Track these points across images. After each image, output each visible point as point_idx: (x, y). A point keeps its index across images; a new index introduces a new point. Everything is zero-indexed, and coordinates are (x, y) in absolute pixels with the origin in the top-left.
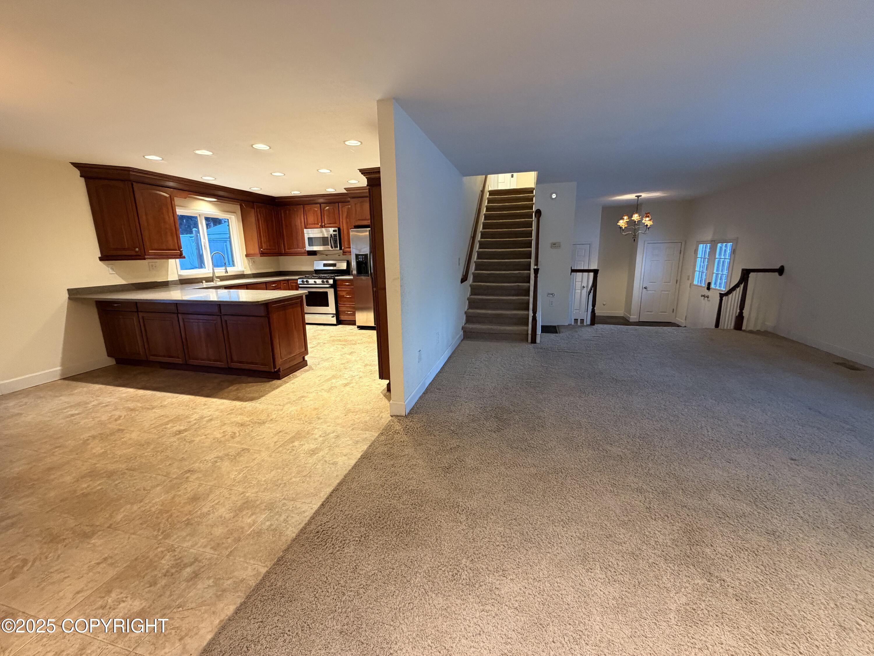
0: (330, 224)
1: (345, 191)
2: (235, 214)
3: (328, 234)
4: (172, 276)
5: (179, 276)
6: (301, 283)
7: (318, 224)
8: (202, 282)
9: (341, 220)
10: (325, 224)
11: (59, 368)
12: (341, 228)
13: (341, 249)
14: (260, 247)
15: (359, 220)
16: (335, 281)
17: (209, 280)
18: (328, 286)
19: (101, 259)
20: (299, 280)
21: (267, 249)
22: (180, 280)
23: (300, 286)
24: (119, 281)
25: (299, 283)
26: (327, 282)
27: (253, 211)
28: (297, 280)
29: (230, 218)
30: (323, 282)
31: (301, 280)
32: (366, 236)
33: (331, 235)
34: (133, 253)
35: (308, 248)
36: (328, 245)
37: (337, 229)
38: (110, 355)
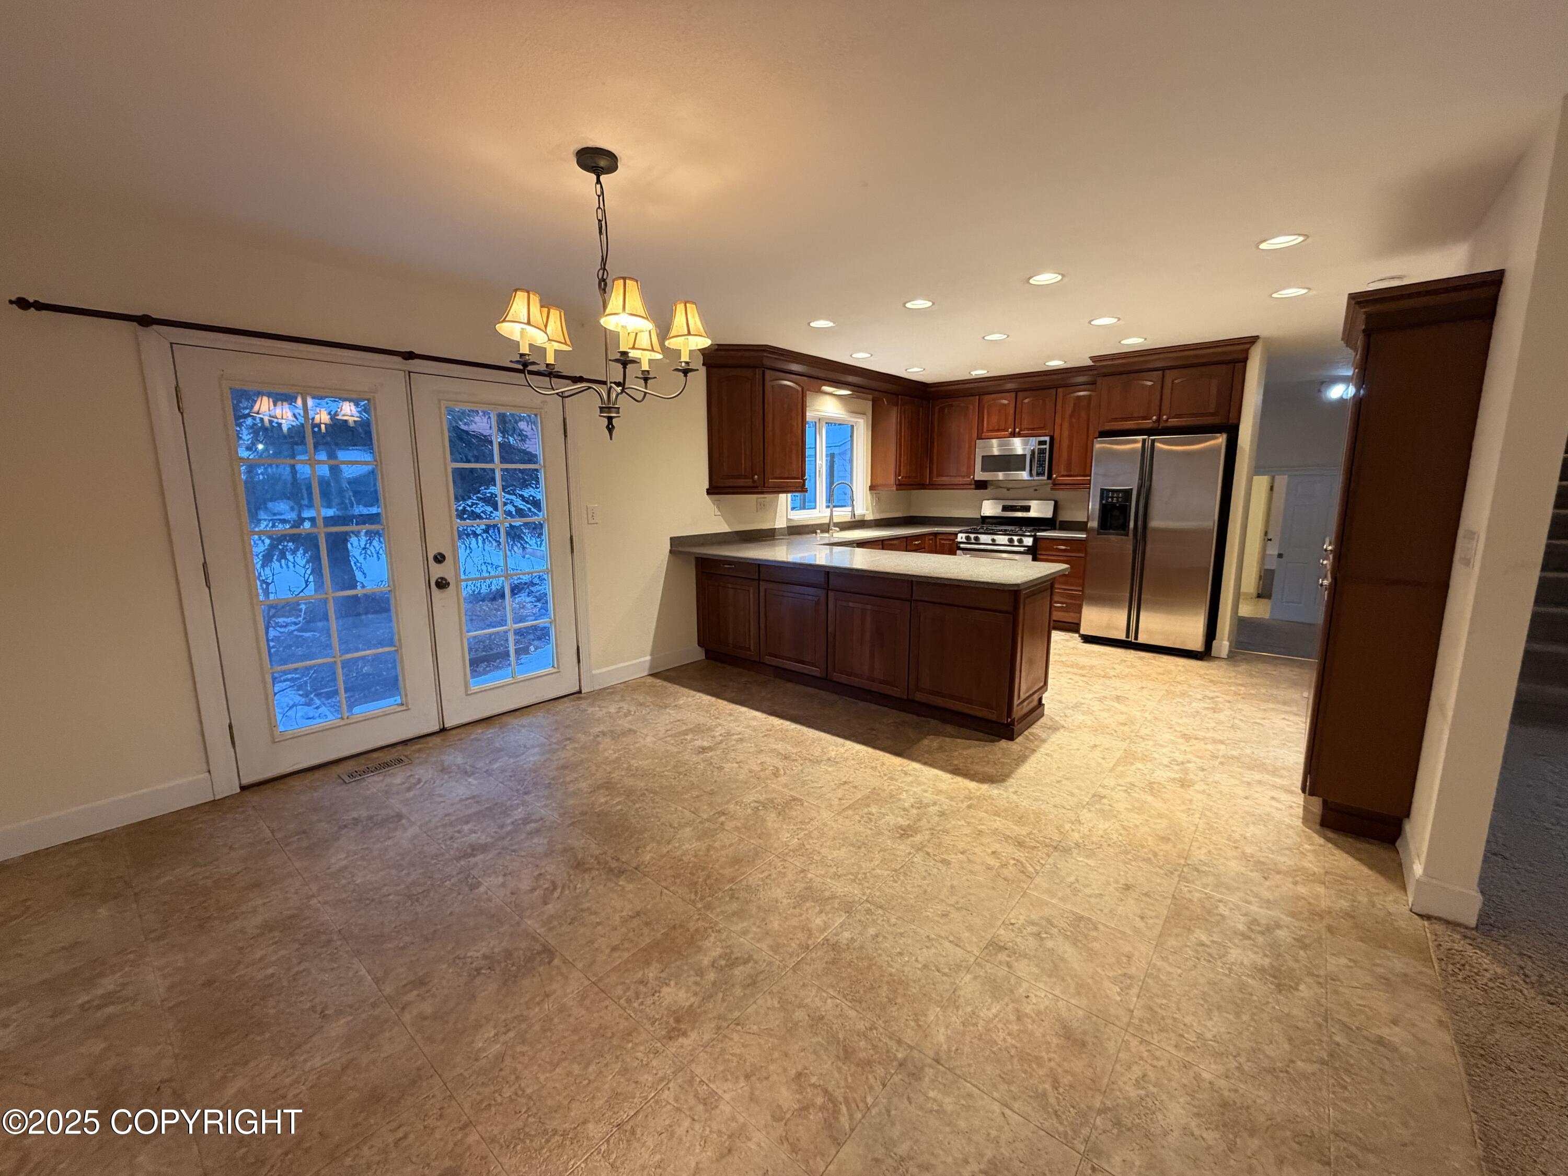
0: (1033, 429)
1: (1090, 363)
2: (865, 417)
3: (1024, 449)
4: (780, 523)
5: (788, 520)
6: (964, 540)
7: (1005, 430)
8: (816, 533)
9: (1058, 420)
10: (1021, 430)
11: (648, 658)
12: (1056, 436)
13: (1050, 477)
14: (898, 473)
15: (1116, 420)
16: (1036, 540)
17: (825, 528)
18: (1022, 549)
19: (709, 492)
20: (960, 535)
21: (909, 477)
22: (788, 527)
23: (962, 546)
24: (723, 527)
25: (959, 539)
26: (1020, 541)
27: (895, 409)
28: (956, 534)
29: (856, 423)
30: (1011, 541)
31: (964, 535)
32: (1133, 451)
33: (1033, 452)
34: (749, 482)
35: (980, 475)
36: (1024, 470)
37: (1047, 439)
38: (701, 643)
